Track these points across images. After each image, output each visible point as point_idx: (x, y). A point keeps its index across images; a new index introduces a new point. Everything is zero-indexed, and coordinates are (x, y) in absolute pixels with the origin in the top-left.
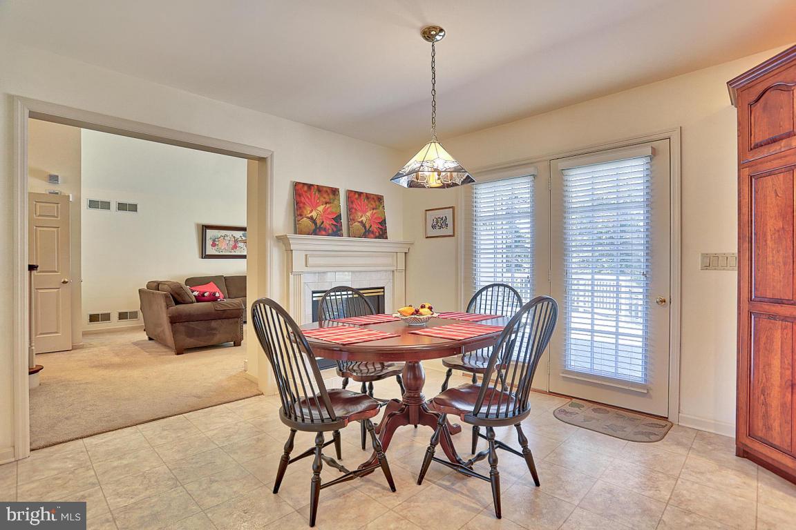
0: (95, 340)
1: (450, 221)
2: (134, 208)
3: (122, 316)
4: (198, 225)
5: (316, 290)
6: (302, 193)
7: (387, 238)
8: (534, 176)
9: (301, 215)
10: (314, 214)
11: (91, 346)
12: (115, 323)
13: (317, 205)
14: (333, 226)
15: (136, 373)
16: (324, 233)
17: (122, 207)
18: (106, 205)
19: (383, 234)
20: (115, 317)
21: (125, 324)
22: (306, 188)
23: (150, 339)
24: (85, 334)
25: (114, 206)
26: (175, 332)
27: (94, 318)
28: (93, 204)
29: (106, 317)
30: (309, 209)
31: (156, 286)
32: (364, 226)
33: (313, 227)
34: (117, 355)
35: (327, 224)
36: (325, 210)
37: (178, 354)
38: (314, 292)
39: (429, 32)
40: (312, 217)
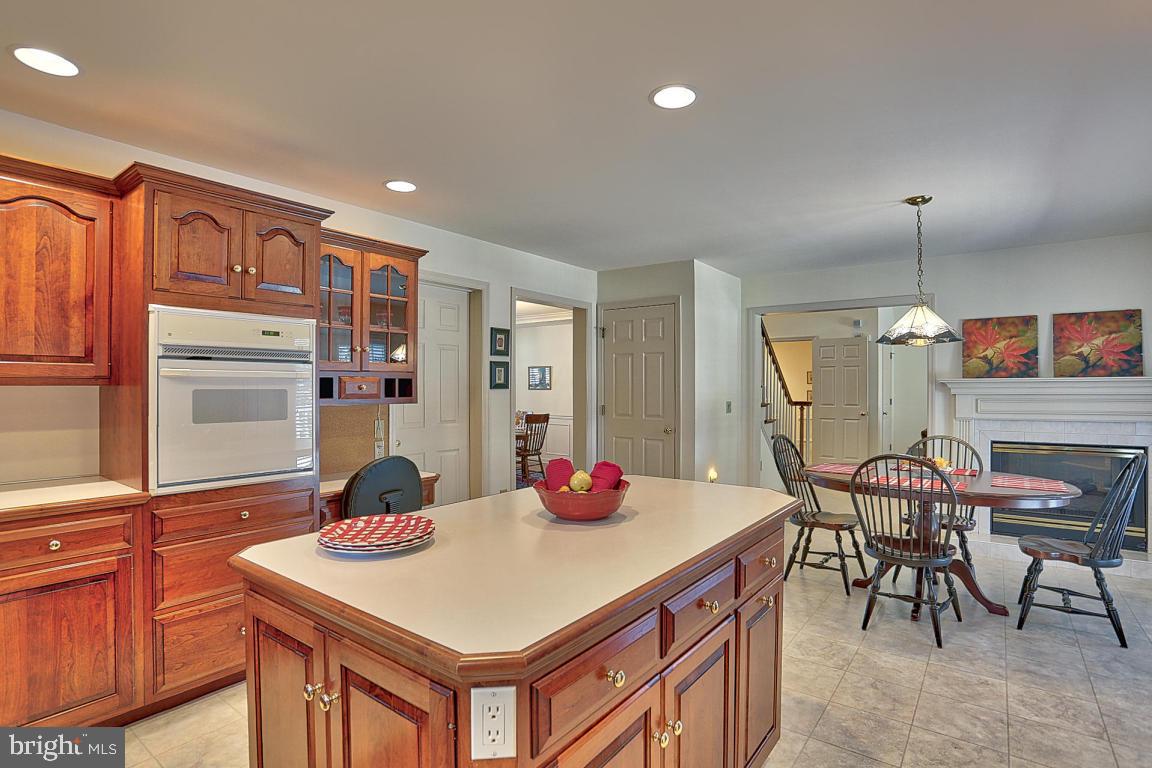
5: (997, 440)
6: (976, 331)
7: (1146, 374)
9: (969, 356)
10: (989, 353)
13: (996, 341)
14: (1020, 365)
16: (1003, 374)
19: (1136, 370)
22: (979, 324)
30: (982, 348)
32: (1085, 359)
33: (987, 367)
35: (1010, 362)
36: (1007, 347)
38: (993, 442)
39: (913, 201)
40: (985, 357)
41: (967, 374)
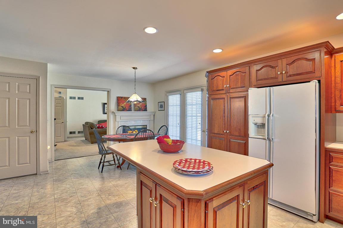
0: (70, 139)
1: (163, 106)
2: (82, 98)
3: (79, 132)
4: (102, 103)
6: (120, 100)
7: (147, 111)
8: (180, 94)
9: (119, 106)
10: (123, 105)
11: (69, 141)
12: (77, 134)
13: (124, 102)
14: (128, 108)
15: (79, 148)
16: (126, 110)
17: (79, 98)
18: (74, 98)
19: (145, 110)
20: (77, 133)
21: (80, 135)
22: (121, 98)
23: (86, 139)
24: (68, 138)
25: (77, 98)
26: (91, 137)
27: (71, 133)
28: (71, 98)
29: (74, 133)
30: (121, 104)
31: (87, 123)
32: (139, 107)
33: (123, 109)
34: (76, 143)
36: (126, 104)
37: (92, 144)
39: (134, 68)
40: (122, 106)
41: (118, 110)
